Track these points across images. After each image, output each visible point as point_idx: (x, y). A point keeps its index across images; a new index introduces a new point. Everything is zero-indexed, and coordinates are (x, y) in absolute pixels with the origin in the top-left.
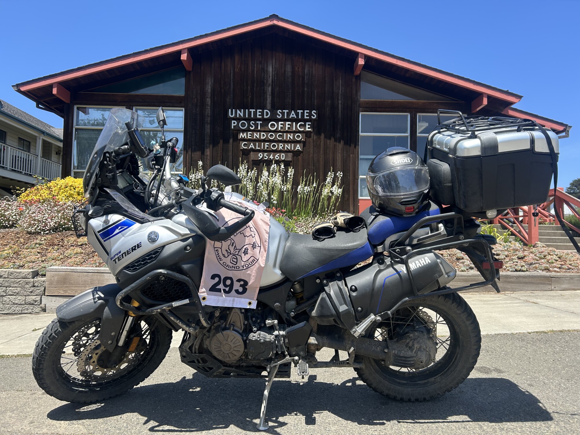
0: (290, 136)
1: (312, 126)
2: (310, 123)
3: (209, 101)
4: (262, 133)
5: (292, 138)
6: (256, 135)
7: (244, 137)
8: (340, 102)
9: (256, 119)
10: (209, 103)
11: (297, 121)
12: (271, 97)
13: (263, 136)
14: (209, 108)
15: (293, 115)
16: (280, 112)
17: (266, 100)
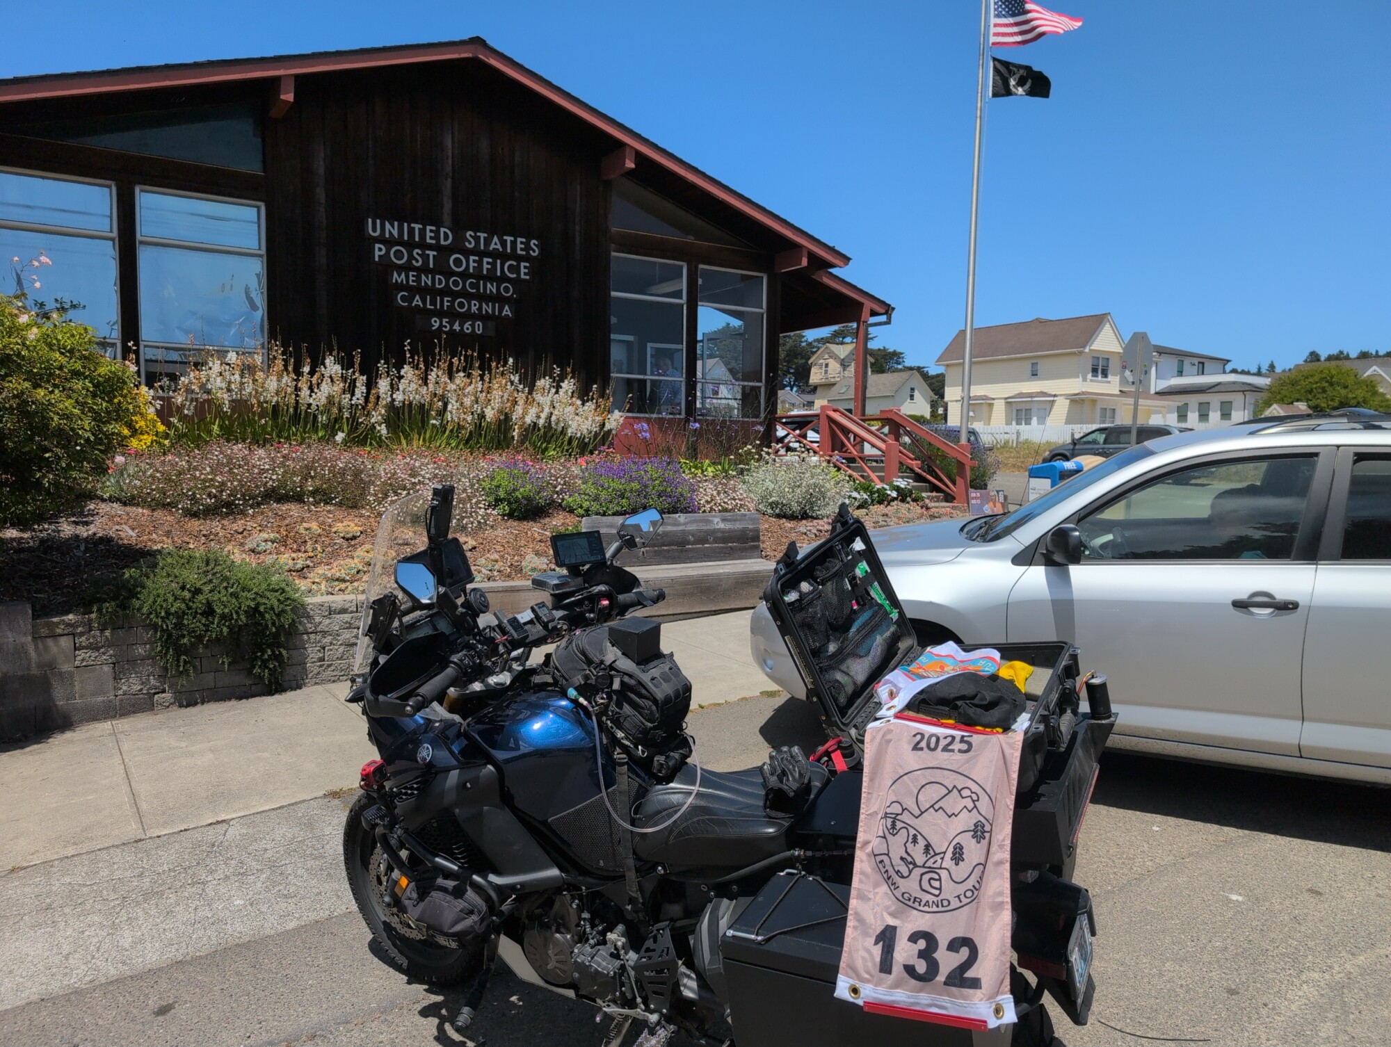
0: (491, 288)
1: (531, 271)
2: (527, 265)
3: (321, 194)
4: (437, 277)
5: (494, 291)
6: (426, 280)
7: (402, 280)
8: (577, 227)
9: (423, 246)
10: (323, 200)
11: (504, 257)
12: (450, 201)
13: (440, 282)
14: (322, 209)
15: (495, 244)
16: (470, 235)
17: (442, 207)
